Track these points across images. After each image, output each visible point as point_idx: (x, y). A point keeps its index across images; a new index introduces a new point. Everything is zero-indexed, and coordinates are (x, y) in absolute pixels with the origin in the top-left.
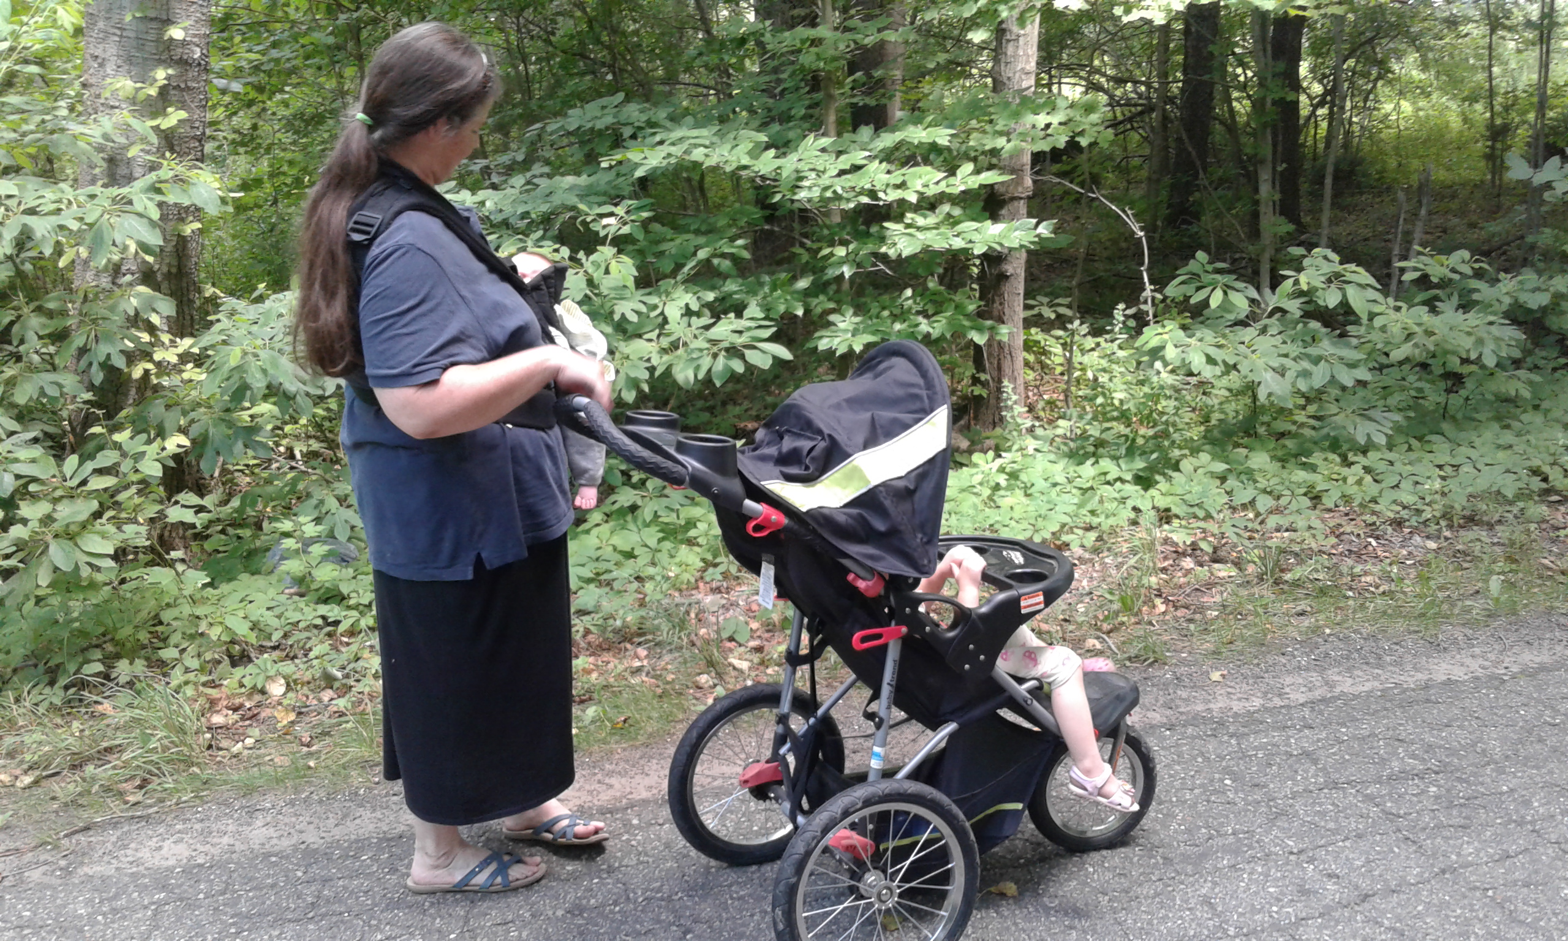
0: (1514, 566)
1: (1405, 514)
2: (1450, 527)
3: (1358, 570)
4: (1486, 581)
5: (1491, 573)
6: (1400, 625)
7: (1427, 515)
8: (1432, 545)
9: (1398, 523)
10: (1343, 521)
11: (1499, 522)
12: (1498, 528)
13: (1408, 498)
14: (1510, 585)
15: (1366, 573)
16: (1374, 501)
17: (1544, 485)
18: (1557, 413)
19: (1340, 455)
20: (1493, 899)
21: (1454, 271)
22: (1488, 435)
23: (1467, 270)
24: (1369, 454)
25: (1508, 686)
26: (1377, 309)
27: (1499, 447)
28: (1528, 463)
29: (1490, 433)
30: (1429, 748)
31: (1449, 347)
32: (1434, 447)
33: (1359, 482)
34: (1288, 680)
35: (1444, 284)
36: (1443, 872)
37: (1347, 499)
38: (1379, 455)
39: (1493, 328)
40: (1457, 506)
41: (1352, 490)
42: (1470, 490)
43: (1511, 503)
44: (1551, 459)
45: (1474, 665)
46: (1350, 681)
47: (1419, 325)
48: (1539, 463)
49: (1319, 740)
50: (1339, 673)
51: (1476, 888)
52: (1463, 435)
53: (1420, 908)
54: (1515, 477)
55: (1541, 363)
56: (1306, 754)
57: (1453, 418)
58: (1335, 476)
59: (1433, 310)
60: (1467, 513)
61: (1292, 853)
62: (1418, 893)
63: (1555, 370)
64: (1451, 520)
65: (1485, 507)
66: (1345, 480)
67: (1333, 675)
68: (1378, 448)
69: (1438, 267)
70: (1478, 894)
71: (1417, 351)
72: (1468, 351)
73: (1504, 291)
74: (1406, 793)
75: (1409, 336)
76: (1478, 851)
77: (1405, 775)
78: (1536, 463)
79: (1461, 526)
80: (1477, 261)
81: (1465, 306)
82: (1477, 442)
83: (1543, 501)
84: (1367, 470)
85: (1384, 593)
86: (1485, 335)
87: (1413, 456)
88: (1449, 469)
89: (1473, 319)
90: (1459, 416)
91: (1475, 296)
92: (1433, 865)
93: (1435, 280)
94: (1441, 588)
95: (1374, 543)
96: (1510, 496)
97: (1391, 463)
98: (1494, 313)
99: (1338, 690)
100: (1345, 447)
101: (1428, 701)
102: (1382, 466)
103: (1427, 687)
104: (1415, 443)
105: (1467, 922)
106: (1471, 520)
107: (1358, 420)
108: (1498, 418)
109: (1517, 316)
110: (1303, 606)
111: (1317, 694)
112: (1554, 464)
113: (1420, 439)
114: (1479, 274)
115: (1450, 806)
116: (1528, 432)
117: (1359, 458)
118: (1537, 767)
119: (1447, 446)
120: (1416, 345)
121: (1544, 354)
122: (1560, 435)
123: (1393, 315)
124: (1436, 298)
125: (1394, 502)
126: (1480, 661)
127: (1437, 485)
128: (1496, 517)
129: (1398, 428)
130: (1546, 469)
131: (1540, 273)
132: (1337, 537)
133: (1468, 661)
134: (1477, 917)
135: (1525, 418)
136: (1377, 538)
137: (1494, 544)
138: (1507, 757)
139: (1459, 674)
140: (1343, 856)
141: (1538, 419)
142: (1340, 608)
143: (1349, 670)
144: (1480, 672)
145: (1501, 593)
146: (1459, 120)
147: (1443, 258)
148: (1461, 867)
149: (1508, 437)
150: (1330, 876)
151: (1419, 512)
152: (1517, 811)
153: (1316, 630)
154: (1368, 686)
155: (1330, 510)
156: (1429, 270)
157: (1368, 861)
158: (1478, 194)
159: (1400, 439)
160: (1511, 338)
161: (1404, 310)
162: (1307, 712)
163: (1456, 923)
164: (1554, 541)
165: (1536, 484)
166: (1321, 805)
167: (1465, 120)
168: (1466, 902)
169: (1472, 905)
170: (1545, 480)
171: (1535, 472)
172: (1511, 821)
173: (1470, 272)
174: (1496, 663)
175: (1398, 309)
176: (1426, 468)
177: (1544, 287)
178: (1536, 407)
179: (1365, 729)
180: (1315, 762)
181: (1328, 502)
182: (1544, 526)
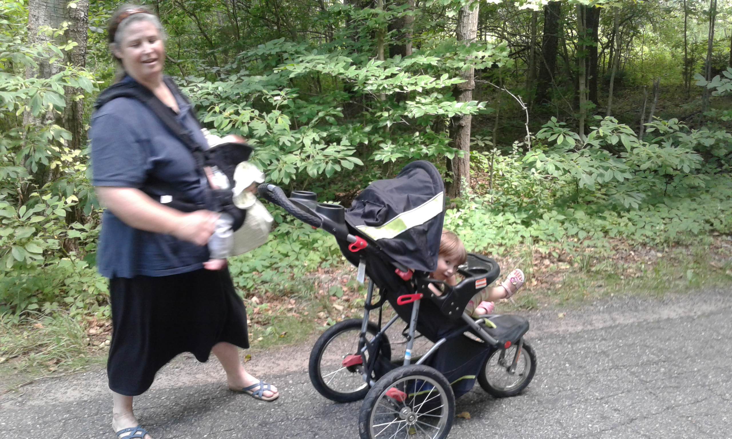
0: (698, 265)
1: (647, 240)
2: (668, 246)
3: (626, 266)
4: (685, 272)
5: (687, 268)
6: (646, 292)
7: (658, 241)
8: (660, 255)
9: (644, 245)
10: (618, 243)
11: (691, 245)
12: (690, 247)
13: (649, 233)
14: (696, 274)
15: (629, 268)
16: (633, 234)
17: (711, 228)
18: (717, 194)
19: (617, 212)
20: (691, 421)
21: (670, 128)
22: (685, 204)
23: (676, 127)
24: (631, 212)
25: (696, 321)
26: (635, 145)
27: (690, 210)
28: (704, 218)
29: (687, 203)
30: (661, 350)
31: (668, 163)
32: (661, 209)
33: (626, 225)
34: (594, 317)
35: (665, 133)
36: (668, 408)
37: (620, 233)
38: (635, 213)
39: (689, 155)
40: (672, 238)
41: (623, 229)
42: (677, 230)
43: (696, 236)
44: (714, 216)
45: (680, 311)
46: (622, 319)
47: (654, 153)
48: (709, 218)
49: (609, 346)
50: (618, 314)
51: (683, 416)
52: (673, 204)
53: (657, 425)
54: (697, 224)
55: (709, 170)
56: (604, 352)
57: (669, 196)
58: (615, 222)
59: (661, 146)
60: (676, 240)
61: (597, 399)
62: (656, 418)
63: (715, 173)
64: (668, 243)
65: (684, 238)
66: (619, 224)
67: (615, 315)
68: (634, 209)
69: (663, 126)
70: (684, 419)
71: (653, 165)
72: (677, 165)
73: (694, 137)
74: (650, 371)
75: (649, 158)
76: (684, 399)
77: (649, 363)
78: (707, 217)
79: (673, 247)
80: (681, 124)
81: (676, 144)
82: (681, 207)
83: (710, 235)
84: (630, 219)
85: (638, 277)
86: (684, 158)
87: (650, 213)
88: (667, 220)
89: (679, 150)
90: (671, 195)
91: (680, 139)
92: (663, 405)
93: (662, 132)
94: (664, 275)
95: (633, 254)
96: (696, 233)
97: (641, 217)
98: (689, 148)
99: (617, 322)
100: (619, 209)
101: (659, 328)
102: (636, 218)
103: (658, 321)
104: (651, 207)
105: (680, 432)
106: (678, 243)
107: (625, 196)
108: (690, 196)
109: (699, 149)
110: (600, 282)
111: (608, 324)
112: (716, 218)
113: (654, 205)
114: (681, 129)
115: (671, 377)
116: (704, 203)
117: (626, 214)
118: (710, 359)
119: (666, 209)
120: (653, 162)
121: (710, 166)
122: (719, 205)
123: (642, 148)
124: (662, 140)
125: (642, 235)
126: (683, 309)
127: (662, 227)
128: (689, 242)
129: (644, 201)
130: (712, 220)
131: (710, 129)
132: (616, 250)
133: (677, 309)
134: (684, 430)
135: (702, 196)
136: (634, 251)
137: (688, 255)
138: (696, 355)
139: (673, 315)
140: (621, 401)
141: (708, 197)
142: (619, 284)
143: (623, 313)
144: (683, 315)
145: (692, 278)
146: (670, 56)
147: (666, 121)
148: (676, 406)
149: (694, 205)
150: (615, 410)
151: (653, 240)
152: (701, 380)
153: (607, 294)
154: (631, 321)
155: (612, 238)
156: (659, 127)
157: (633, 403)
158: (679, 91)
159: (645, 205)
160: (697, 160)
161: (647, 146)
162: (603, 333)
163: (674, 433)
164: (716, 254)
165: (708, 227)
166: (611, 376)
167: (673, 56)
168: (679, 423)
169: (681, 424)
170: (712, 225)
171: (707, 221)
172: (698, 385)
173: (678, 129)
174: (690, 311)
175: (644, 145)
176: (657, 219)
177: (712, 136)
178: (707, 191)
179: (630, 341)
180: (608, 356)
181: (612, 234)
182: (711, 247)
